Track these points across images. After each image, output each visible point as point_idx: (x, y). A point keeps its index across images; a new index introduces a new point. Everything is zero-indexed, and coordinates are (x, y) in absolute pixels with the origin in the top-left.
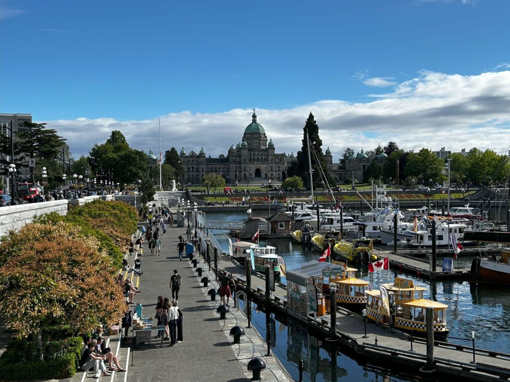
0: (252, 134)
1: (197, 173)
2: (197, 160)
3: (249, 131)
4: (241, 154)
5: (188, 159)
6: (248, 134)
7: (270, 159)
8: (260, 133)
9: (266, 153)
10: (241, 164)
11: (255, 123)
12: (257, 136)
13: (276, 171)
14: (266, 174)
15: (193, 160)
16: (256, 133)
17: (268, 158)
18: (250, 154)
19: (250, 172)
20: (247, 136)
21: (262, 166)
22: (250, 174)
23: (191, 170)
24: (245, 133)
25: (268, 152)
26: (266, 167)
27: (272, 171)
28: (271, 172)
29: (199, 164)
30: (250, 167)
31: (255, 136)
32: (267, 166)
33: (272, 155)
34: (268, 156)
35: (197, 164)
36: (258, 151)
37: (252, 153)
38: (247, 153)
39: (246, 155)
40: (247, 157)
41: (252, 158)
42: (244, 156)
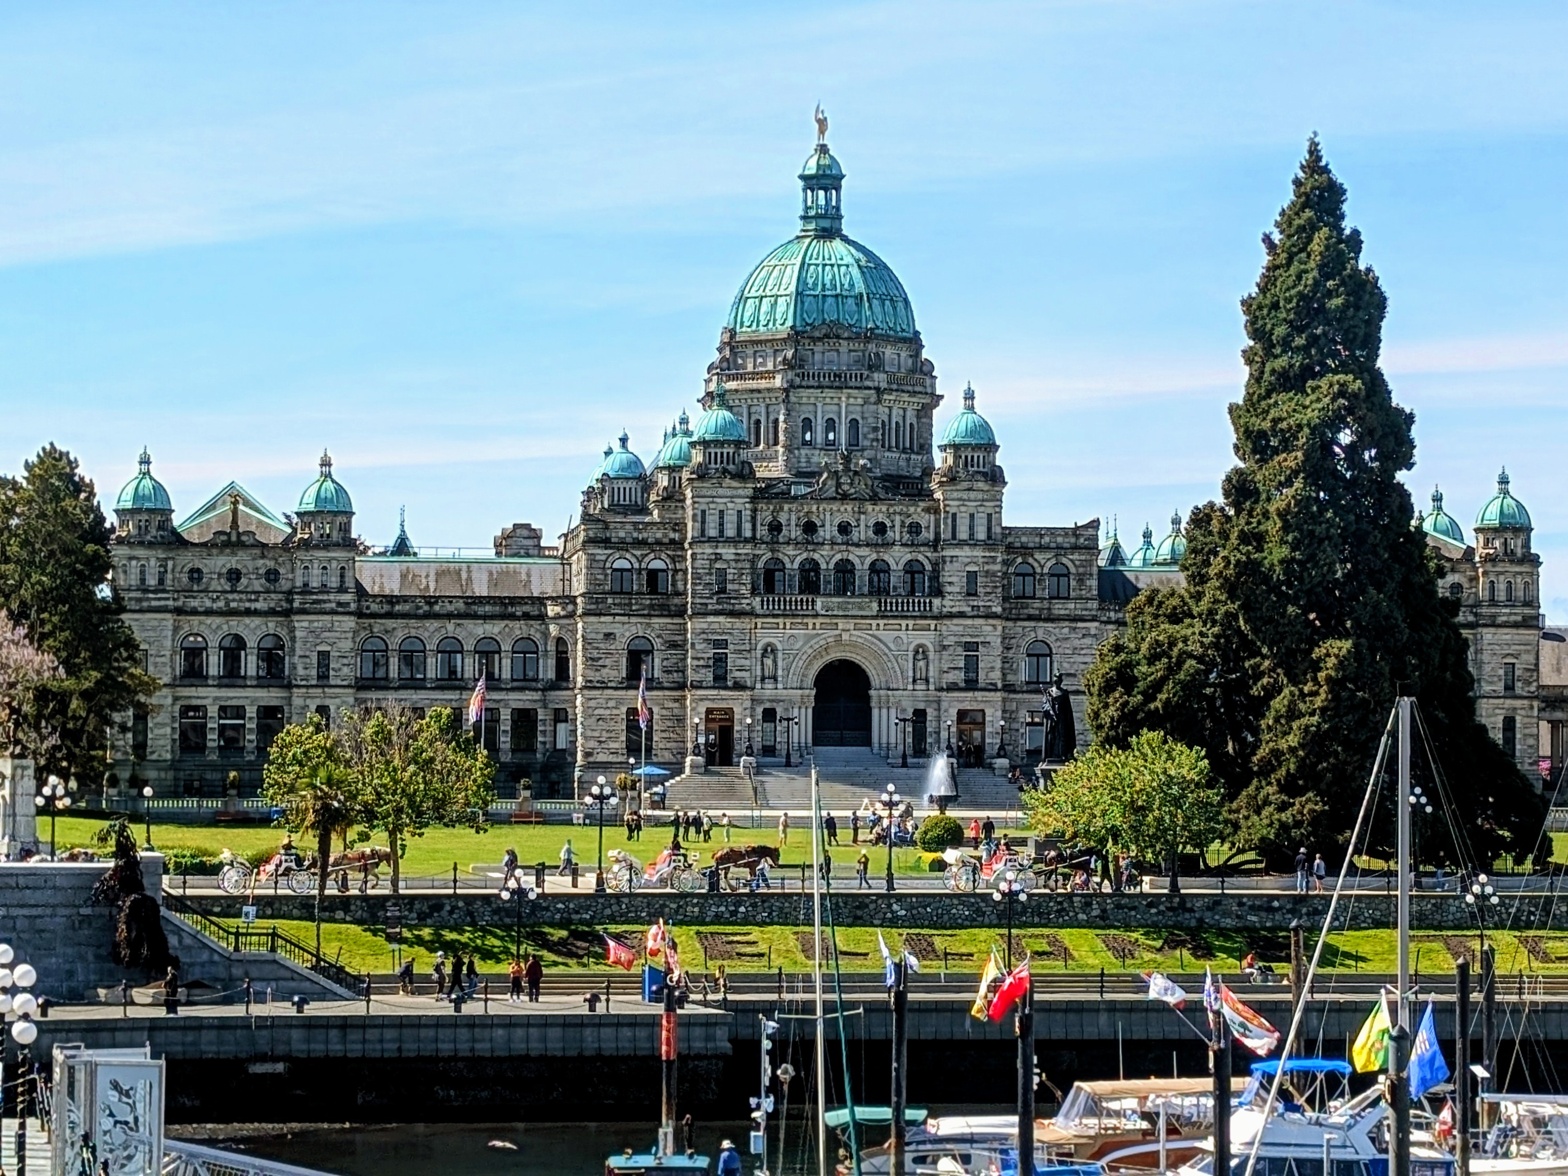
0: (796, 336)
1: (271, 696)
2: (272, 576)
5: (188, 560)
6: (754, 342)
7: (954, 579)
9: (926, 520)
10: (684, 614)
11: (827, 235)
13: (1009, 688)
14: (920, 715)
15: (234, 576)
17: (937, 566)
18: (775, 527)
19: (768, 691)
20: (745, 357)
22: (769, 715)
23: (214, 664)
24: (728, 333)
25: (935, 507)
26: (920, 652)
27: (971, 685)
28: (969, 701)
29: (288, 613)
30: (769, 650)
32: (927, 639)
33: (972, 542)
34: (935, 544)
35: (272, 612)
36: (845, 497)
37: (789, 516)
38: (747, 514)
39: (730, 532)
40: (746, 550)
41: (794, 559)
42: (715, 541)
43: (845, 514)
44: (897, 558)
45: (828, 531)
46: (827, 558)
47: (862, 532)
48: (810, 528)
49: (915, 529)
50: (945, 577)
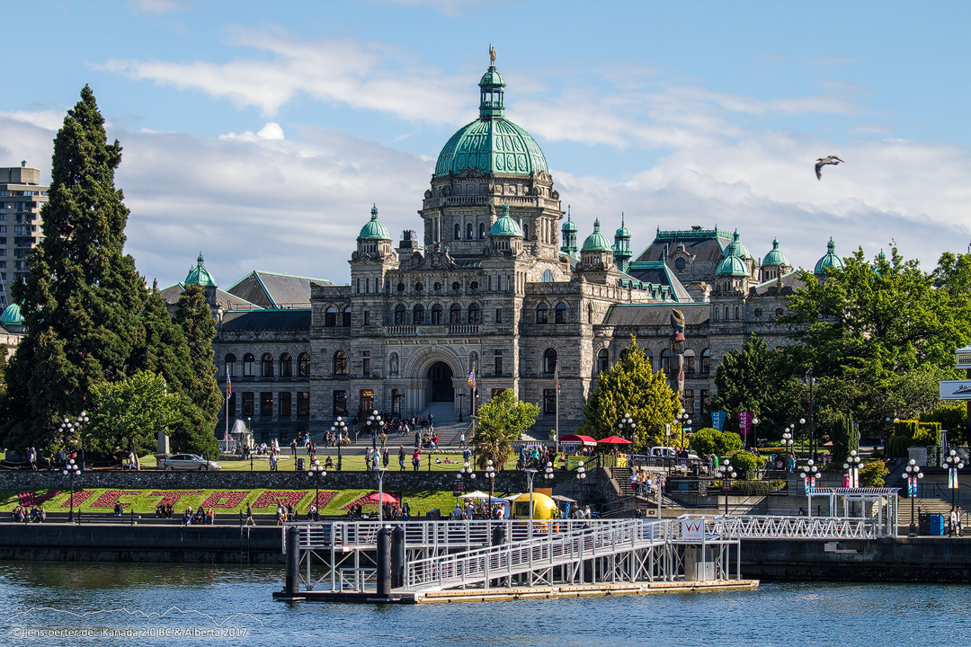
9: (480, 280)
10: (352, 337)
18: (401, 287)
19: (393, 380)
21: (458, 347)
22: (395, 396)
26: (474, 356)
27: (498, 375)
28: (496, 383)
30: (395, 356)
32: (477, 348)
36: (435, 268)
37: (407, 280)
38: (380, 280)
39: (371, 290)
40: (379, 300)
41: (410, 305)
42: (363, 296)
43: (437, 277)
44: (464, 302)
45: (428, 288)
47: (446, 288)
49: (474, 285)
50: (484, 313)
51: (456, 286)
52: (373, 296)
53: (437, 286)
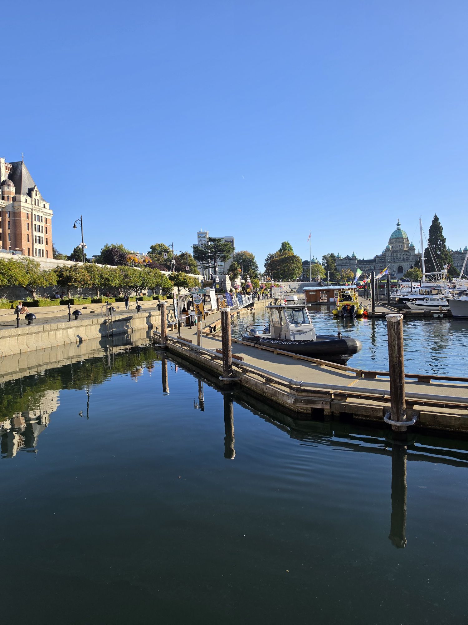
0: (396, 238)
2: (349, 262)
3: (394, 237)
4: (385, 256)
5: (342, 261)
6: (392, 239)
7: (411, 258)
8: (403, 238)
9: (408, 253)
10: (385, 263)
11: (399, 230)
12: (400, 240)
14: (407, 270)
15: (346, 262)
16: (399, 238)
18: (394, 255)
19: (393, 269)
20: (392, 240)
21: (404, 264)
22: (393, 271)
24: (390, 239)
25: (409, 252)
29: (351, 265)
30: (393, 266)
31: (398, 240)
32: (408, 264)
33: (412, 255)
34: (409, 256)
35: (349, 265)
36: (400, 252)
37: (395, 254)
38: (391, 254)
39: (389, 256)
40: (391, 257)
41: (395, 258)
42: (388, 257)
43: (400, 253)
44: (405, 257)
45: (399, 255)
46: (398, 257)
47: (402, 255)
48: (397, 255)
49: (407, 254)
50: (410, 258)
51: (403, 254)
52: (390, 257)
53: (400, 255)
